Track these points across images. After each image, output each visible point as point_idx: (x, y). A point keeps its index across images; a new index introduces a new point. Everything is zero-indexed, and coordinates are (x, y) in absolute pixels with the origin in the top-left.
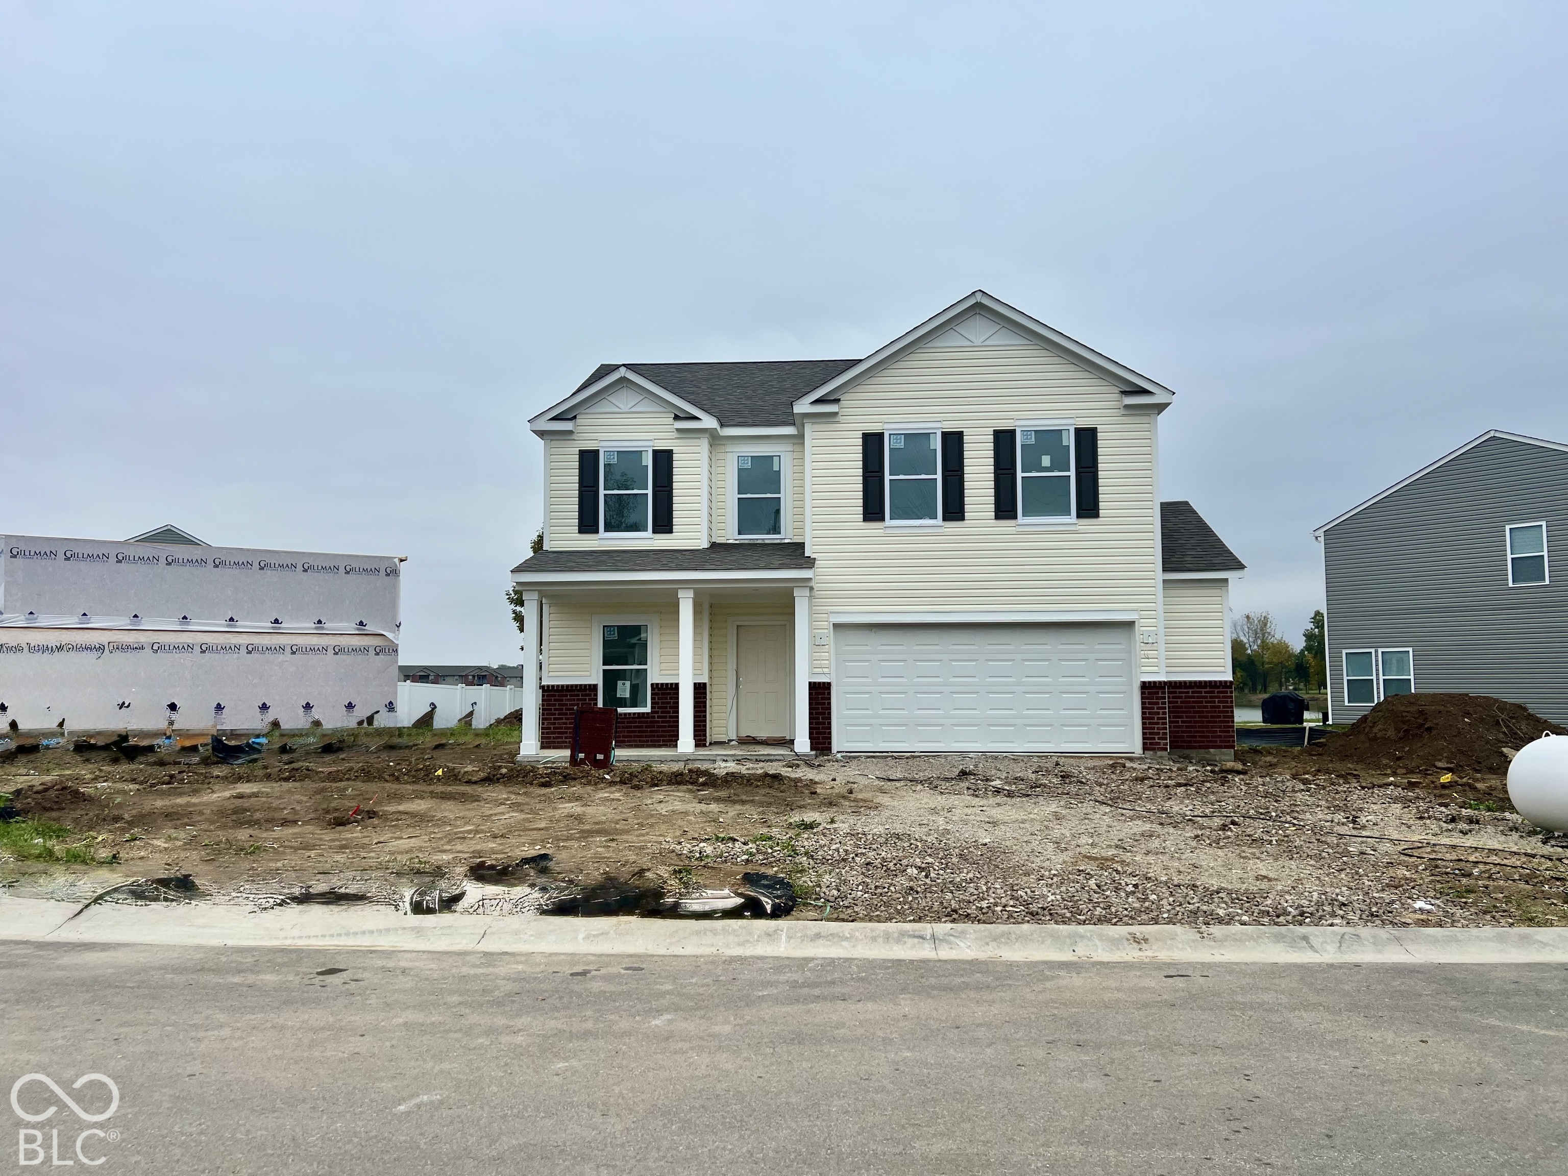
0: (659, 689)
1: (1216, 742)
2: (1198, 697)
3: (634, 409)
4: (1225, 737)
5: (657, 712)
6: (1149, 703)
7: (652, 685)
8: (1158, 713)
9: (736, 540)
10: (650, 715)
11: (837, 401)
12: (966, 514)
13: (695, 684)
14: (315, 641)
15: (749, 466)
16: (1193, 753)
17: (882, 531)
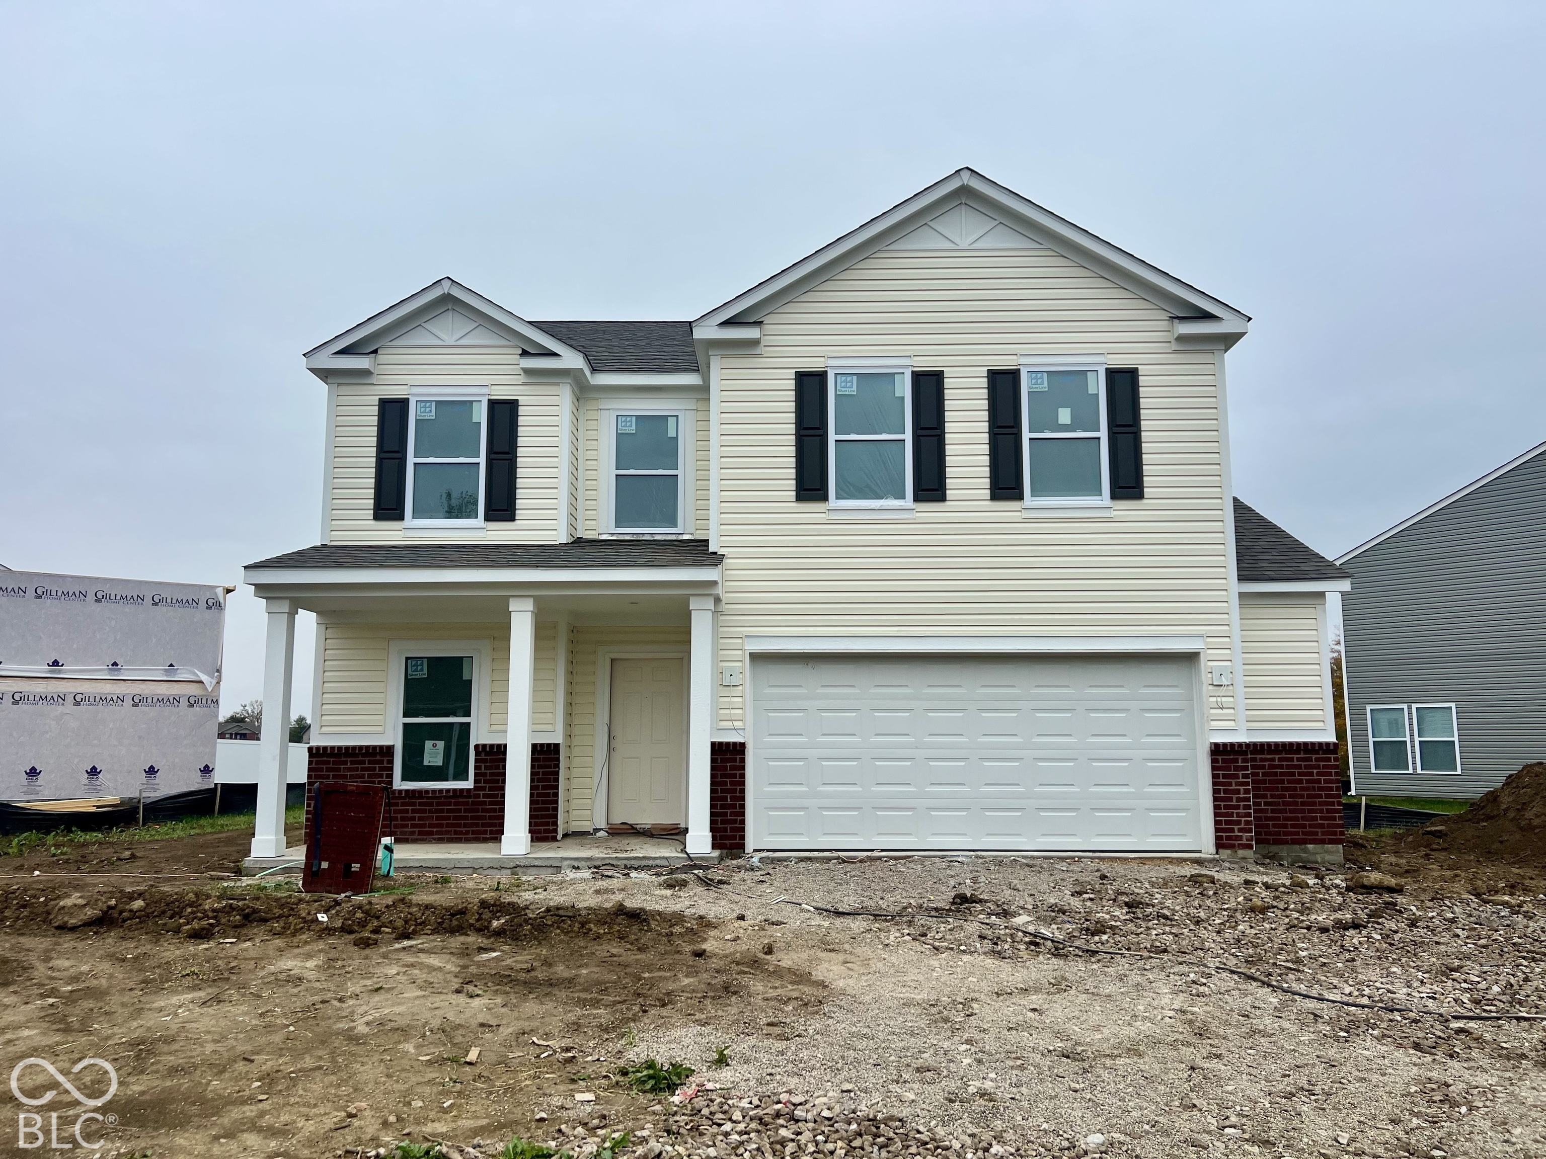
0: (487, 754)
1: (1316, 833)
2: (1288, 767)
3: (463, 342)
4: (1329, 826)
5: (483, 789)
6: (1224, 776)
7: (477, 746)
8: (1238, 792)
9: (612, 534)
10: (473, 793)
11: (759, 323)
12: (948, 492)
13: (534, 746)
14: (107, 689)
15: (632, 429)
16: (1283, 851)
17: (823, 515)
